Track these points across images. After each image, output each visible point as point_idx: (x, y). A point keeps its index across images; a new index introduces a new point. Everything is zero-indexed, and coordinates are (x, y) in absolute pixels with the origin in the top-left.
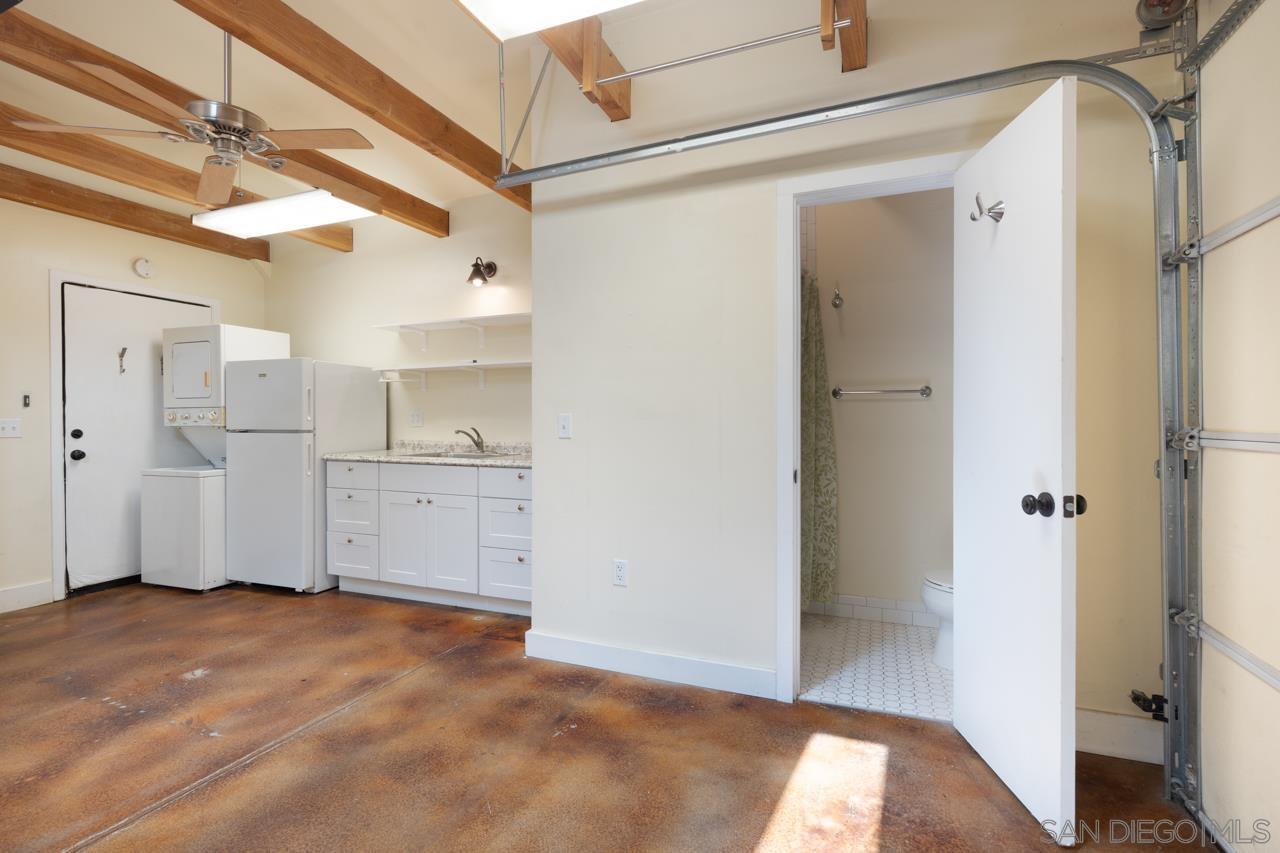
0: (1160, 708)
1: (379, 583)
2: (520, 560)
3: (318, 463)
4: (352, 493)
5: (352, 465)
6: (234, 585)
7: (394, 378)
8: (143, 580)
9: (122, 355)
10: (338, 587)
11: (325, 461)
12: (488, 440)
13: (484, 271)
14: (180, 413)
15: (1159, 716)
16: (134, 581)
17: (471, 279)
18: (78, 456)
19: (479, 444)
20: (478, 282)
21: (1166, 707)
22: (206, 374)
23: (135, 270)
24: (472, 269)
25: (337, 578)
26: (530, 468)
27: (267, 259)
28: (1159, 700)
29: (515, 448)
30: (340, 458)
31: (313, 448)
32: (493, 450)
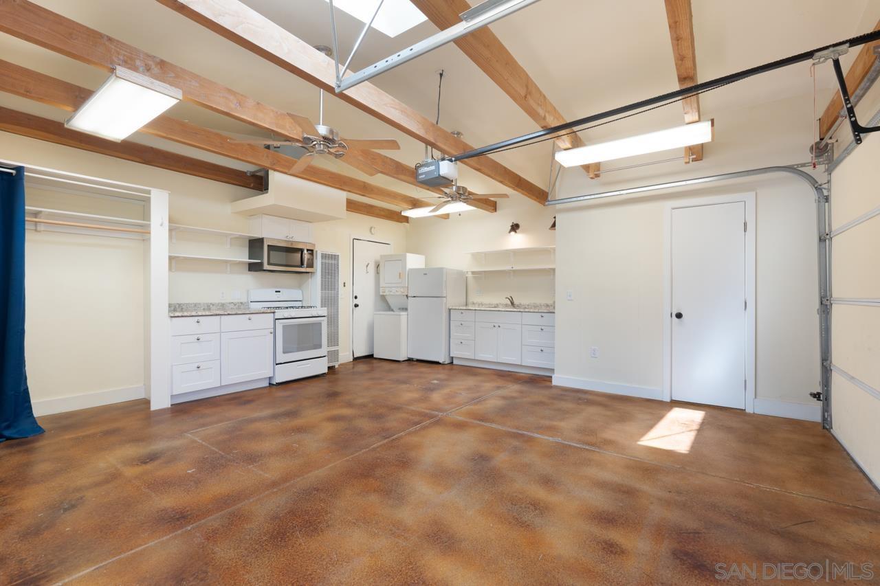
0: (819, 397)
1: (474, 360)
2: (542, 350)
3: (447, 310)
4: (463, 323)
5: (463, 311)
6: (410, 360)
7: (470, 275)
8: (375, 356)
9: (367, 266)
10: (452, 362)
11: (450, 310)
12: (516, 302)
13: (515, 227)
14: (387, 290)
15: (819, 399)
16: (371, 356)
17: (510, 232)
18: (356, 306)
19: (512, 303)
20: (513, 233)
21: (821, 396)
22: (400, 274)
23: (371, 231)
24: (510, 228)
25: (452, 358)
26: (554, 313)
27: (408, 222)
28: (819, 394)
29: (528, 305)
30: (457, 308)
31: (446, 304)
32: (518, 306)
